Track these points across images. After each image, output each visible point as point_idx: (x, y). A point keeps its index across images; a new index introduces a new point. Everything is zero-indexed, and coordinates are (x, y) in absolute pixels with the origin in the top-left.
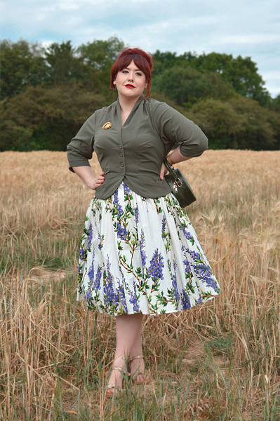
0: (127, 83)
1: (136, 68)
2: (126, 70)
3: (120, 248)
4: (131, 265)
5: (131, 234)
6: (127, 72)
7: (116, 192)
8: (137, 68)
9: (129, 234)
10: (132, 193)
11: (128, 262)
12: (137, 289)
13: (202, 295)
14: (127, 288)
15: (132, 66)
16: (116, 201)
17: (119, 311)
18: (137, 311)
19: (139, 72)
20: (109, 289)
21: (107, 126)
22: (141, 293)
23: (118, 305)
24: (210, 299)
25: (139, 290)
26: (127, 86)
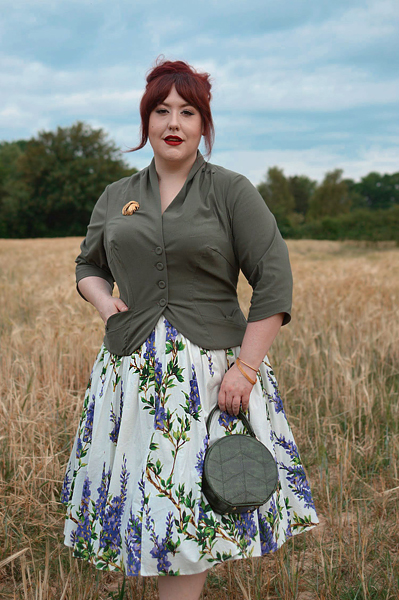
0: (168, 134)
1: (182, 101)
2: (162, 107)
3: (153, 447)
4: (169, 481)
5: (174, 419)
6: (164, 111)
7: (152, 336)
8: (184, 102)
9: (169, 417)
10: (180, 338)
11: (164, 476)
12: (174, 529)
13: (293, 522)
14: (148, 528)
15: (173, 98)
16: (151, 353)
17: (118, 564)
18: (165, 571)
19: (189, 108)
20: (112, 519)
21: (132, 208)
22: (183, 536)
23: (119, 552)
24: (307, 529)
25: (179, 531)
26: (167, 139)
